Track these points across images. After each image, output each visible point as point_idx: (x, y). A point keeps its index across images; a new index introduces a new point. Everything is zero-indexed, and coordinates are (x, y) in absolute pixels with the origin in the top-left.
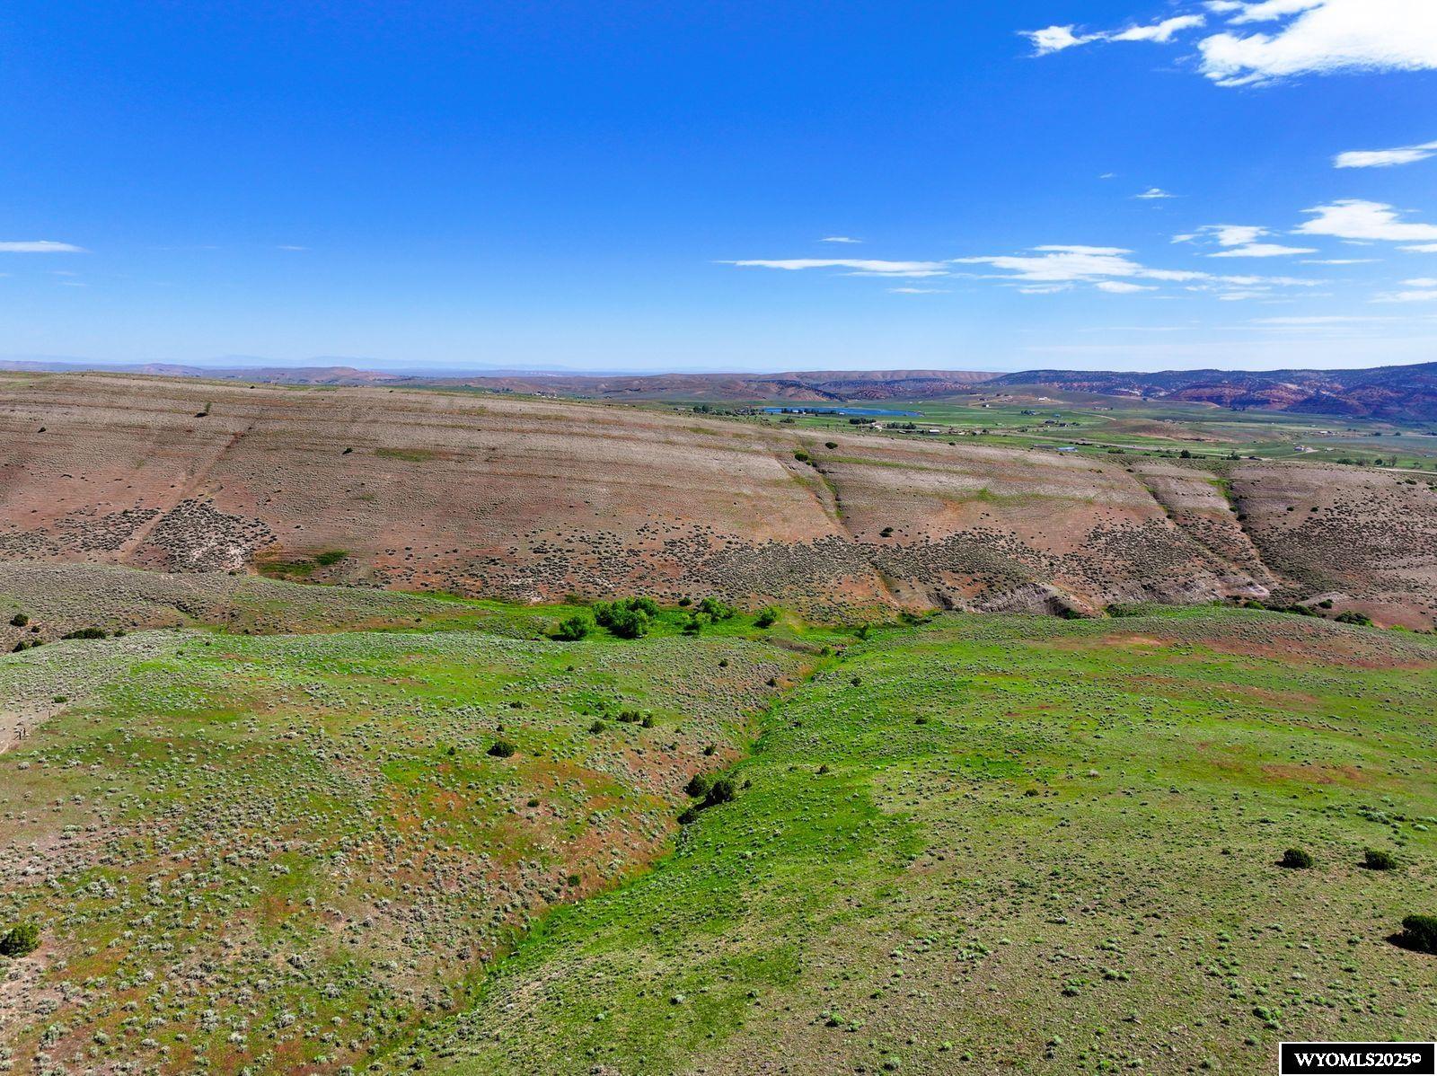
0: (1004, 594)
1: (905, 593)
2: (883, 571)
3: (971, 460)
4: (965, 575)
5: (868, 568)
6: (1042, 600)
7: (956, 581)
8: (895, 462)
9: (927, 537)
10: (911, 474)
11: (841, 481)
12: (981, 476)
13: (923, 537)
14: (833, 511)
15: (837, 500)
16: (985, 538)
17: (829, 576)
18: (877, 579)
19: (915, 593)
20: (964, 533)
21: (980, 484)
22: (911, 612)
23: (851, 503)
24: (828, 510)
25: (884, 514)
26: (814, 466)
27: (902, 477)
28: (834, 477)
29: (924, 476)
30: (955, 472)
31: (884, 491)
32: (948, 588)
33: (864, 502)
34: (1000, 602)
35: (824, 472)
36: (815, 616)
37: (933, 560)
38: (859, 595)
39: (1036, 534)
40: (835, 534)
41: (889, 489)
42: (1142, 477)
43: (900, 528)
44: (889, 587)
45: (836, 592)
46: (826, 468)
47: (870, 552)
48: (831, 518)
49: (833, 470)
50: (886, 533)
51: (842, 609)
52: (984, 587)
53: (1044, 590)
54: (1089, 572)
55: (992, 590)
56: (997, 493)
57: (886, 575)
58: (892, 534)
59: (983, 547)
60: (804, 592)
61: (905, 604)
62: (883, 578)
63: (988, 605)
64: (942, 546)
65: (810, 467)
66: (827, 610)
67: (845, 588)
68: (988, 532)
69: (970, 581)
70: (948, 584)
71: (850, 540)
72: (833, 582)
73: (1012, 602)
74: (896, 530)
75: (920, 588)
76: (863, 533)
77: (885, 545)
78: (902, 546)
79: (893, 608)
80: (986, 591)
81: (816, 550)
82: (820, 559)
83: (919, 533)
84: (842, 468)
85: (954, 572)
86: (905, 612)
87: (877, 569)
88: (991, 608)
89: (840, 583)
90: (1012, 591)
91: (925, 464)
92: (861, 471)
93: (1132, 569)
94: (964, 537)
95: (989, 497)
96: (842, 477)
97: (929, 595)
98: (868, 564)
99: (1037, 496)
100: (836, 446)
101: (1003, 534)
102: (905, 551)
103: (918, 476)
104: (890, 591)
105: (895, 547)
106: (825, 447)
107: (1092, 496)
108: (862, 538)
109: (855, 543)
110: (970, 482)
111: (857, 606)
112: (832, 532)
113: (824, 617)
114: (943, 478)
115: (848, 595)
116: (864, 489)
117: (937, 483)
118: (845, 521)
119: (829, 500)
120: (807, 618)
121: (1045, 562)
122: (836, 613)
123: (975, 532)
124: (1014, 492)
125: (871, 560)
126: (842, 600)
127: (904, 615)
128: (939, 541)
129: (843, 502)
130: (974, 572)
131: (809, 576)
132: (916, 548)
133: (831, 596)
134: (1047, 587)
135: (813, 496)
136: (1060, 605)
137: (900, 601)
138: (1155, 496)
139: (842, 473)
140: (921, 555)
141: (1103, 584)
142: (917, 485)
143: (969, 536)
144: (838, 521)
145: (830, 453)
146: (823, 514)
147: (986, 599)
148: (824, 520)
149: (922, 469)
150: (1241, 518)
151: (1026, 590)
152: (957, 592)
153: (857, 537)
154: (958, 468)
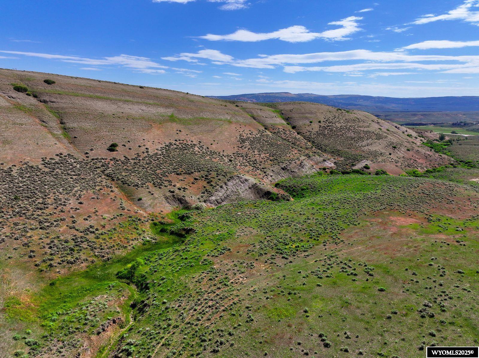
0: (221, 187)
1: (147, 200)
2: (120, 182)
3: (157, 97)
4: (187, 176)
5: (104, 181)
6: (247, 188)
7: (183, 182)
8: (106, 96)
9: (147, 149)
10: (120, 104)
11: (63, 108)
12: (167, 107)
13: (143, 149)
14: (59, 132)
15: (62, 123)
16: (185, 147)
17: (66, 197)
18: (116, 190)
19: (155, 199)
20: (170, 143)
21: (169, 112)
22: (160, 219)
23: (75, 125)
24: (55, 132)
25: (107, 133)
26: (35, 96)
27: (114, 107)
28: (55, 105)
29: (130, 106)
30: (150, 104)
31: (102, 116)
32: (179, 189)
33: (87, 125)
34: (220, 194)
35: (45, 102)
36: (57, 259)
37: (159, 166)
38: (106, 212)
39: (212, 142)
40: (65, 152)
41: (106, 114)
42: (244, 109)
43: (123, 144)
44: (130, 196)
45: (79, 215)
46: (47, 98)
47: (103, 166)
48: (58, 138)
49: (54, 100)
50: (112, 148)
51: (91, 237)
52: (205, 184)
53: (246, 180)
54: (251, 163)
55: (211, 185)
56: (181, 117)
57: (124, 185)
58: (117, 148)
59: (187, 153)
60: (35, 224)
61: (150, 210)
62: (122, 189)
63: (213, 198)
64: (160, 155)
65: (31, 98)
66: (71, 244)
67: (88, 207)
68: (185, 142)
69: (192, 180)
70: (178, 185)
71: (81, 157)
72: (73, 202)
73: (228, 192)
74: (120, 145)
75: (158, 193)
76: (92, 150)
77: (114, 159)
78: (130, 158)
79: (142, 219)
80: (208, 187)
81: (47, 170)
82: (52, 179)
83: (139, 146)
84: (61, 98)
85: (178, 174)
86: (156, 221)
87: (113, 180)
88: (216, 200)
89: (81, 203)
90: (226, 184)
91: (128, 98)
92: (79, 102)
93: (271, 158)
94: (172, 147)
95: (177, 120)
96: (65, 106)
97: (167, 198)
98: (103, 177)
99: (203, 119)
100: (54, 82)
101: (194, 143)
102: (132, 161)
103: (125, 106)
104: (132, 200)
105: (123, 159)
106: (43, 83)
107: (229, 118)
108: (92, 155)
109: (86, 159)
110: (162, 110)
111: (108, 228)
112: (61, 151)
113: (69, 258)
114: (144, 108)
115: (93, 215)
116: (85, 115)
117: (140, 111)
118: (73, 141)
119: (54, 123)
120: (43, 266)
121: (226, 160)
122: (85, 245)
123: (177, 143)
124: (190, 117)
125: (106, 172)
126: (88, 223)
127: (155, 224)
128: (156, 151)
129: (68, 125)
130: (192, 173)
131: (41, 201)
132: (141, 158)
133: (74, 222)
134: (247, 177)
135: (37, 120)
136: (261, 189)
137: (145, 210)
138: (254, 118)
139: (63, 103)
140: (147, 164)
141: (262, 170)
142: (127, 112)
143: (175, 146)
144: (65, 141)
145: (49, 88)
146: (50, 136)
147: (211, 194)
148: (52, 140)
149: (128, 101)
150: (294, 128)
151: (235, 182)
152: (187, 192)
153: (87, 153)
154: (151, 102)
